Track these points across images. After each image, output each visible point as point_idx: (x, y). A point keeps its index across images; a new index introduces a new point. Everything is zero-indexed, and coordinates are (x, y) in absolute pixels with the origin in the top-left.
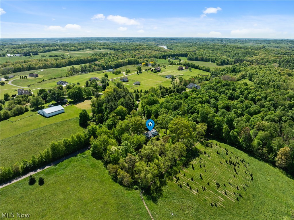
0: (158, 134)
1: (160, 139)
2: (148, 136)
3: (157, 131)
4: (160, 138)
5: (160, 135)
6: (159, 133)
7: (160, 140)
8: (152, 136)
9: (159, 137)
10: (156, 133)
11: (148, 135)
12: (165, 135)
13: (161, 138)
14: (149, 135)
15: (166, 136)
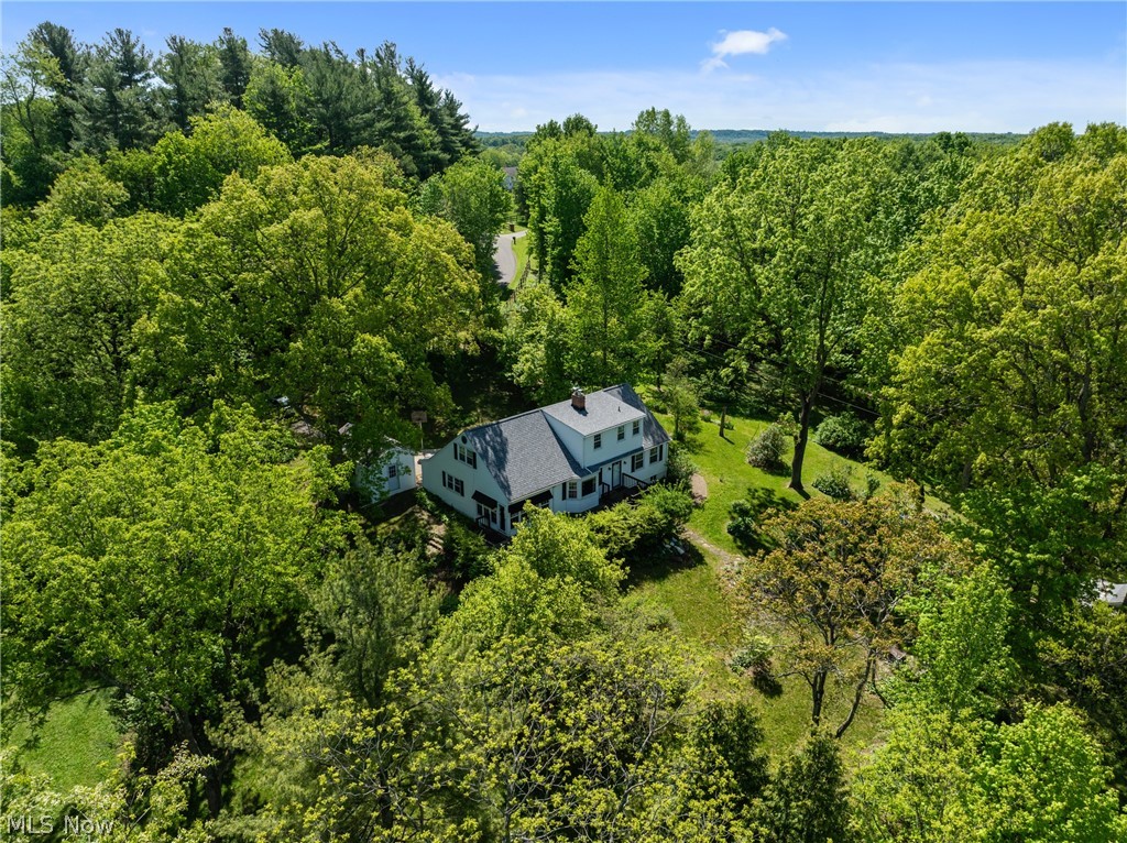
0: (673, 477)
1: (702, 543)
2: (493, 491)
3: (650, 426)
4: (694, 533)
5: (699, 484)
6: (685, 459)
7: (693, 558)
8: (568, 491)
9: (685, 515)
10: (637, 459)
11: (501, 463)
12: (782, 487)
13: (711, 529)
14: (511, 471)
15: (787, 505)
